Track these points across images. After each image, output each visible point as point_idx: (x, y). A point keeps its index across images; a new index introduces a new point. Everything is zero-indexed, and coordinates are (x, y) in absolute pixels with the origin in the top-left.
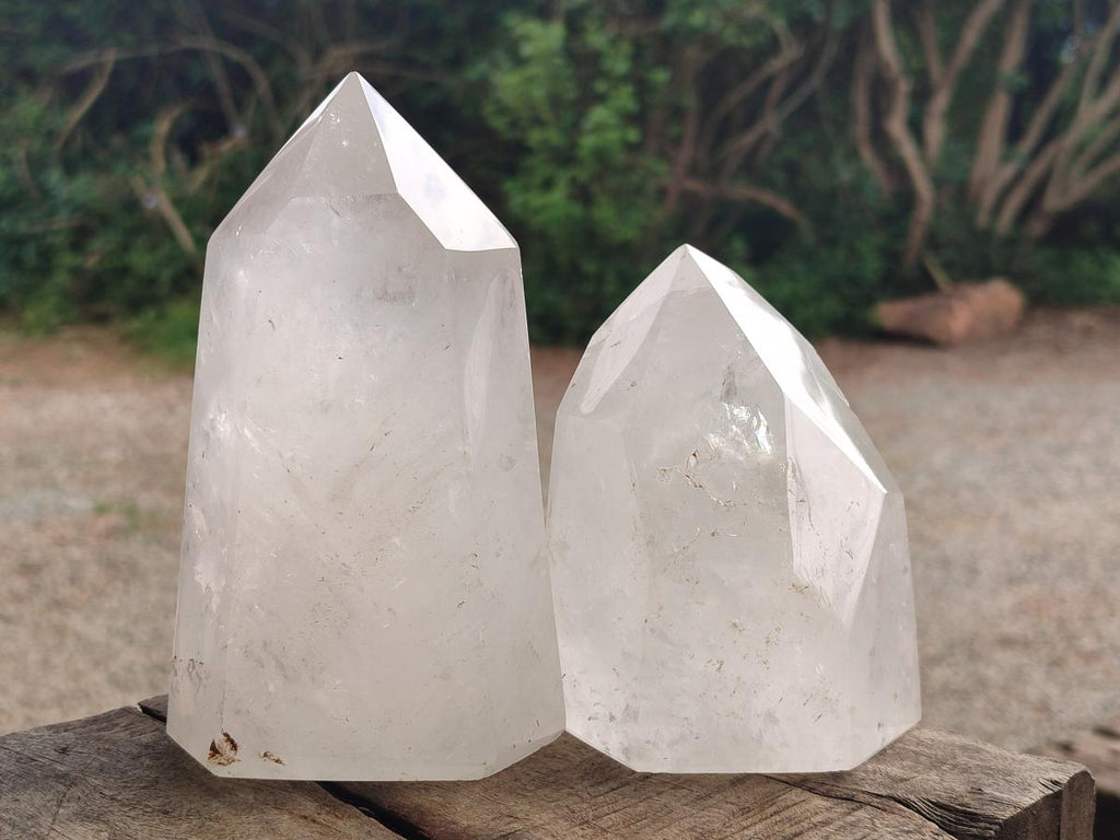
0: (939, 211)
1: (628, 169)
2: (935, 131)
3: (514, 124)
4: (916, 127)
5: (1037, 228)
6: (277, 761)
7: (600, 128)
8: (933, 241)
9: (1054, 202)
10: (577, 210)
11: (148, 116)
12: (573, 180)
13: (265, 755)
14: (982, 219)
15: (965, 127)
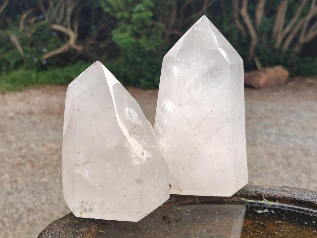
0: (260, 42)
1: (153, 26)
2: (260, 14)
3: (113, 11)
4: (252, 14)
5: (297, 49)
6: (181, 190)
7: (140, 11)
8: (257, 52)
9: (302, 40)
10: (133, 40)
11: (21, 13)
12: (132, 29)
13: (178, 189)
14: (277, 45)
15: (271, 13)
